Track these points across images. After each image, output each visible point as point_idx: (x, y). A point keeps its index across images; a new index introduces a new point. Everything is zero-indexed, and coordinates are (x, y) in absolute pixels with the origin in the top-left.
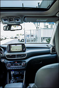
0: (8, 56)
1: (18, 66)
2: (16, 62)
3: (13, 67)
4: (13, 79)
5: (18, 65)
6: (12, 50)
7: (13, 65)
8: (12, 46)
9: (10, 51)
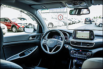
0: (73, 42)
1: (82, 56)
2: (81, 51)
3: (77, 55)
4: (74, 67)
5: (82, 54)
6: (77, 36)
7: (77, 53)
8: (78, 32)
9: (75, 38)
